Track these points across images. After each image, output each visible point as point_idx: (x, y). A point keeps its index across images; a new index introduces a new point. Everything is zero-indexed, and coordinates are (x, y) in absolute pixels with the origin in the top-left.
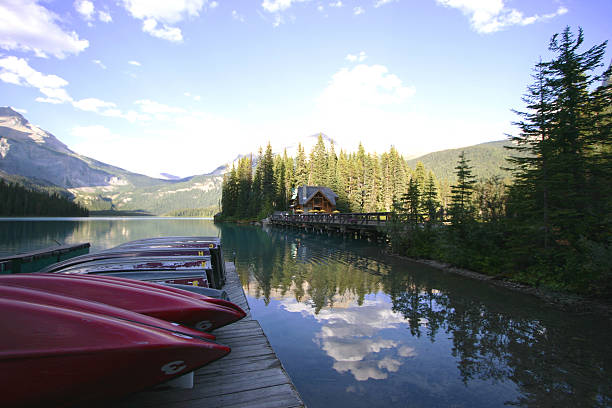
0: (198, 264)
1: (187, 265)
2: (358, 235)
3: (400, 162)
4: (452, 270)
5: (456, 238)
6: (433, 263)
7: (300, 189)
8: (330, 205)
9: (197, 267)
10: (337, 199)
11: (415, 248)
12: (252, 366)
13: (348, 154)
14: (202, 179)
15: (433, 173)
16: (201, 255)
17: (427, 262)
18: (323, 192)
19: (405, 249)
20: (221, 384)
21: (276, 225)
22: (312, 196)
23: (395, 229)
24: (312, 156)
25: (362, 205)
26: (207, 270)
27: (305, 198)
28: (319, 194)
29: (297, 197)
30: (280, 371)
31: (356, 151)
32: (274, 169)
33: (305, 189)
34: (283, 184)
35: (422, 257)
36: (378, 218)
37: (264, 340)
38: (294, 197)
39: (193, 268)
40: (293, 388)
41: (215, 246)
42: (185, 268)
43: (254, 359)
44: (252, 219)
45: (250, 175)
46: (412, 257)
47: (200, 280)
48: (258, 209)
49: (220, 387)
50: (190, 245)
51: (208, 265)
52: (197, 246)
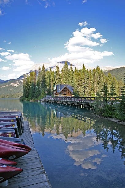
0: (11, 126)
1: (6, 126)
2: (82, 107)
3: (101, 73)
4: (121, 123)
5: (123, 109)
6: (113, 120)
7: (57, 86)
8: (70, 92)
9: (10, 127)
10: (73, 90)
11: (106, 113)
12: (33, 173)
13: (78, 69)
14: (14, 81)
15: (115, 78)
16: (12, 122)
17: (111, 119)
18: (67, 87)
19: (102, 113)
20: (19, 183)
21: (47, 102)
22: (63, 89)
23: (98, 105)
24: (62, 71)
25: (84, 93)
26: (15, 129)
27: (59, 90)
28: (66, 88)
29: (56, 89)
30: (44, 175)
31: (82, 68)
32: (46, 77)
33: (59, 85)
34: (50, 83)
35: (108, 117)
36: (91, 99)
37: (39, 160)
38: (55, 89)
39: (9, 128)
40: (49, 183)
41: (18, 117)
42: (5, 128)
43: (34, 169)
44: (36, 99)
45: (35, 79)
46: (104, 117)
47: (12, 133)
48: (39, 95)
49: (19, 184)
50: (7, 117)
51: (16, 126)
52: (11, 117)
